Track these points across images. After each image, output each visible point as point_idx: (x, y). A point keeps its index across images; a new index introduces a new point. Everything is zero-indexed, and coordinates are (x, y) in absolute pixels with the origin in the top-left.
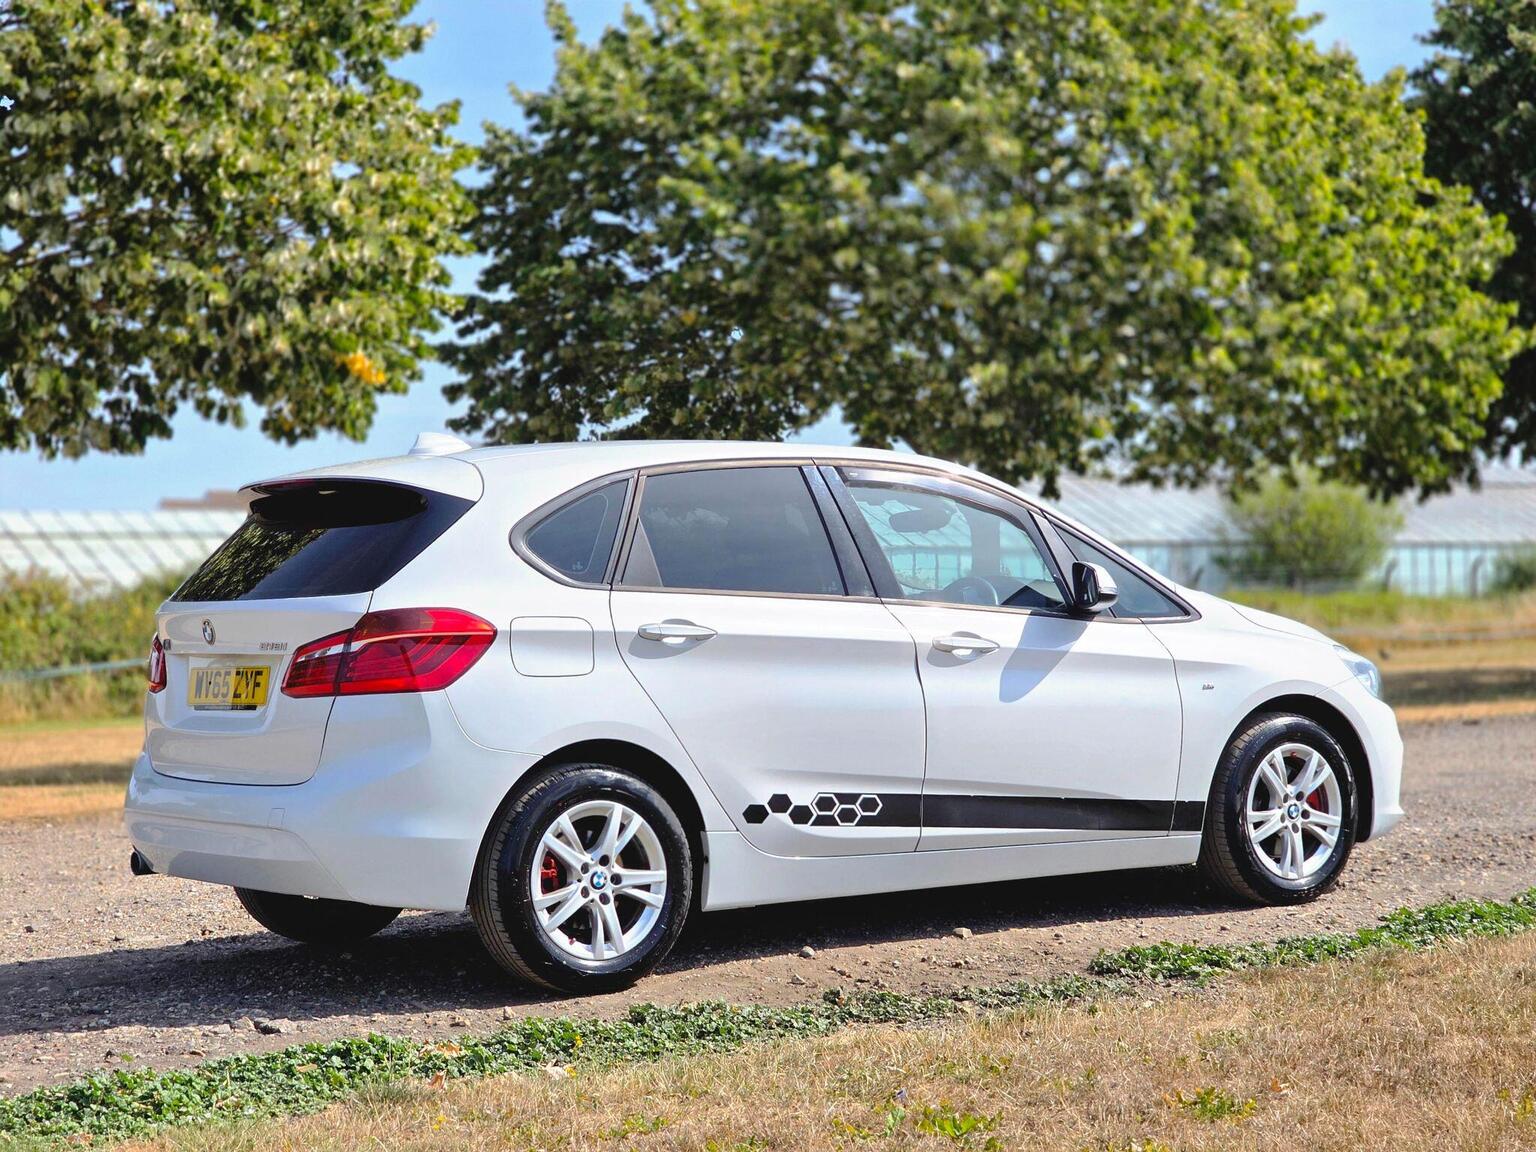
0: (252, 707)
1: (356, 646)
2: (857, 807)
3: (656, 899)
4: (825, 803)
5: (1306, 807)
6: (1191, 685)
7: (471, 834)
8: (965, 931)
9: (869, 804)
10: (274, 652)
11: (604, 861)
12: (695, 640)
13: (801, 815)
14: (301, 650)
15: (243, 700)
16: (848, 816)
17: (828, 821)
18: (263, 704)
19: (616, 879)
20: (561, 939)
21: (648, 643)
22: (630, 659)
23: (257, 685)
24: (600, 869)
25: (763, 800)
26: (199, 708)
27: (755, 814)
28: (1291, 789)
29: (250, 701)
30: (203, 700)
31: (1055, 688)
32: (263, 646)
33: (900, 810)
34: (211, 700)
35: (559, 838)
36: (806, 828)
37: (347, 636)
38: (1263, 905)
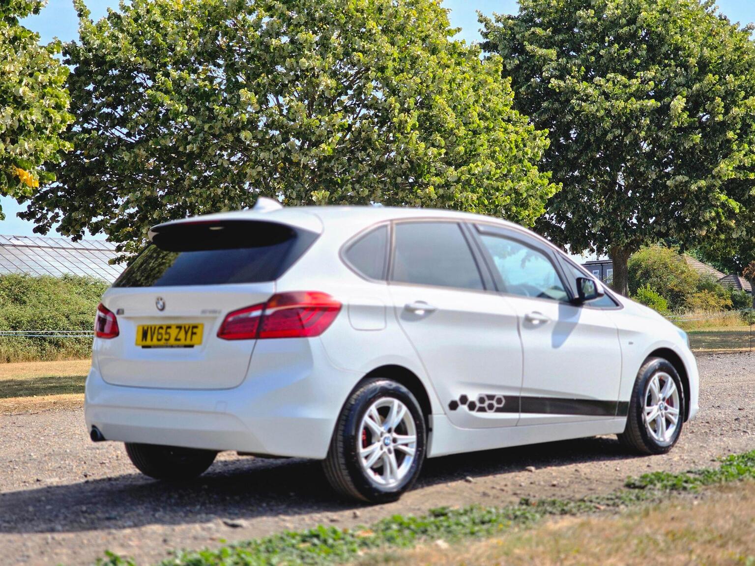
0: (192, 346)
1: (269, 312)
2: (494, 402)
3: (411, 450)
4: (482, 400)
5: (666, 404)
6: (625, 341)
7: (332, 415)
8: (533, 468)
9: (499, 401)
10: (212, 315)
11: (389, 431)
12: (429, 312)
13: (472, 406)
14: (231, 314)
15: (183, 342)
16: (491, 407)
17: (482, 410)
18: (200, 343)
19: (395, 441)
20: (370, 473)
21: (409, 313)
22: (401, 321)
23: (193, 333)
24: (387, 435)
25: (457, 398)
26: (144, 347)
27: (453, 406)
28: (661, 396)
29: (188, 342)
30: (148, 342)
31: (573, 341)
32: (204, 312)
33: (512, 404)
34: (155, 342)
35: (370, 418)
36: (474, 413)
37: (263, 306)
38: (649, 454)
